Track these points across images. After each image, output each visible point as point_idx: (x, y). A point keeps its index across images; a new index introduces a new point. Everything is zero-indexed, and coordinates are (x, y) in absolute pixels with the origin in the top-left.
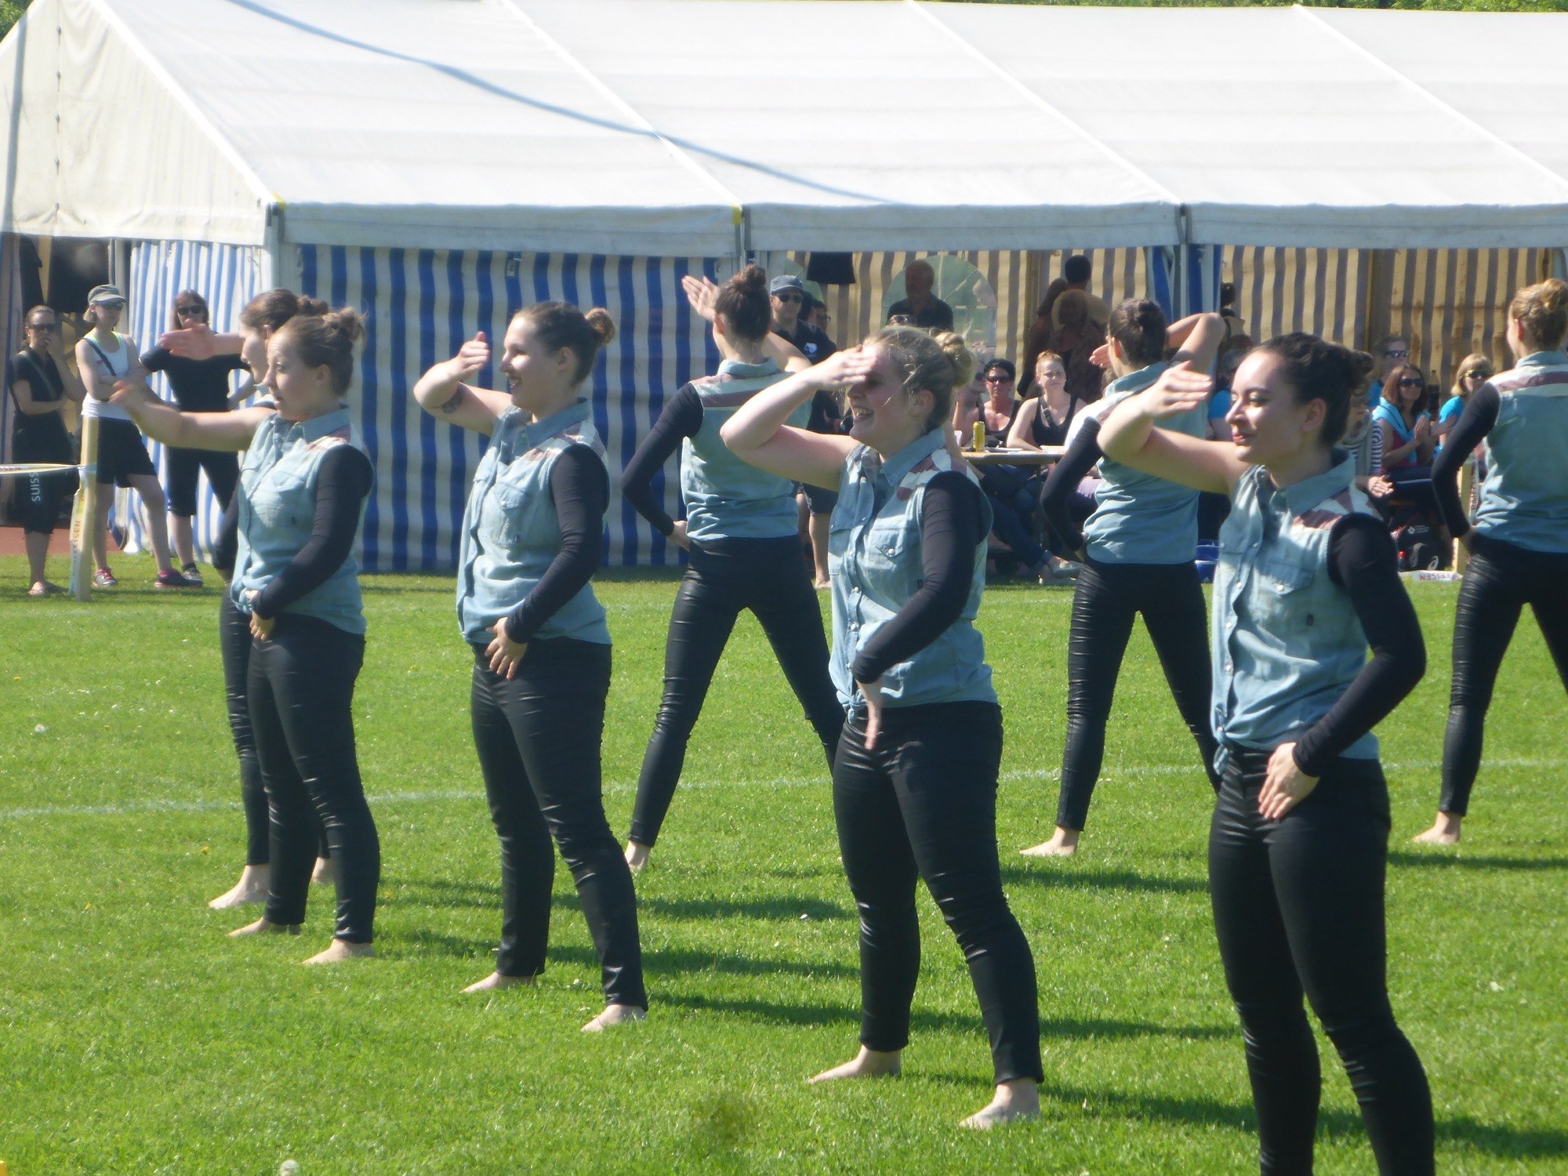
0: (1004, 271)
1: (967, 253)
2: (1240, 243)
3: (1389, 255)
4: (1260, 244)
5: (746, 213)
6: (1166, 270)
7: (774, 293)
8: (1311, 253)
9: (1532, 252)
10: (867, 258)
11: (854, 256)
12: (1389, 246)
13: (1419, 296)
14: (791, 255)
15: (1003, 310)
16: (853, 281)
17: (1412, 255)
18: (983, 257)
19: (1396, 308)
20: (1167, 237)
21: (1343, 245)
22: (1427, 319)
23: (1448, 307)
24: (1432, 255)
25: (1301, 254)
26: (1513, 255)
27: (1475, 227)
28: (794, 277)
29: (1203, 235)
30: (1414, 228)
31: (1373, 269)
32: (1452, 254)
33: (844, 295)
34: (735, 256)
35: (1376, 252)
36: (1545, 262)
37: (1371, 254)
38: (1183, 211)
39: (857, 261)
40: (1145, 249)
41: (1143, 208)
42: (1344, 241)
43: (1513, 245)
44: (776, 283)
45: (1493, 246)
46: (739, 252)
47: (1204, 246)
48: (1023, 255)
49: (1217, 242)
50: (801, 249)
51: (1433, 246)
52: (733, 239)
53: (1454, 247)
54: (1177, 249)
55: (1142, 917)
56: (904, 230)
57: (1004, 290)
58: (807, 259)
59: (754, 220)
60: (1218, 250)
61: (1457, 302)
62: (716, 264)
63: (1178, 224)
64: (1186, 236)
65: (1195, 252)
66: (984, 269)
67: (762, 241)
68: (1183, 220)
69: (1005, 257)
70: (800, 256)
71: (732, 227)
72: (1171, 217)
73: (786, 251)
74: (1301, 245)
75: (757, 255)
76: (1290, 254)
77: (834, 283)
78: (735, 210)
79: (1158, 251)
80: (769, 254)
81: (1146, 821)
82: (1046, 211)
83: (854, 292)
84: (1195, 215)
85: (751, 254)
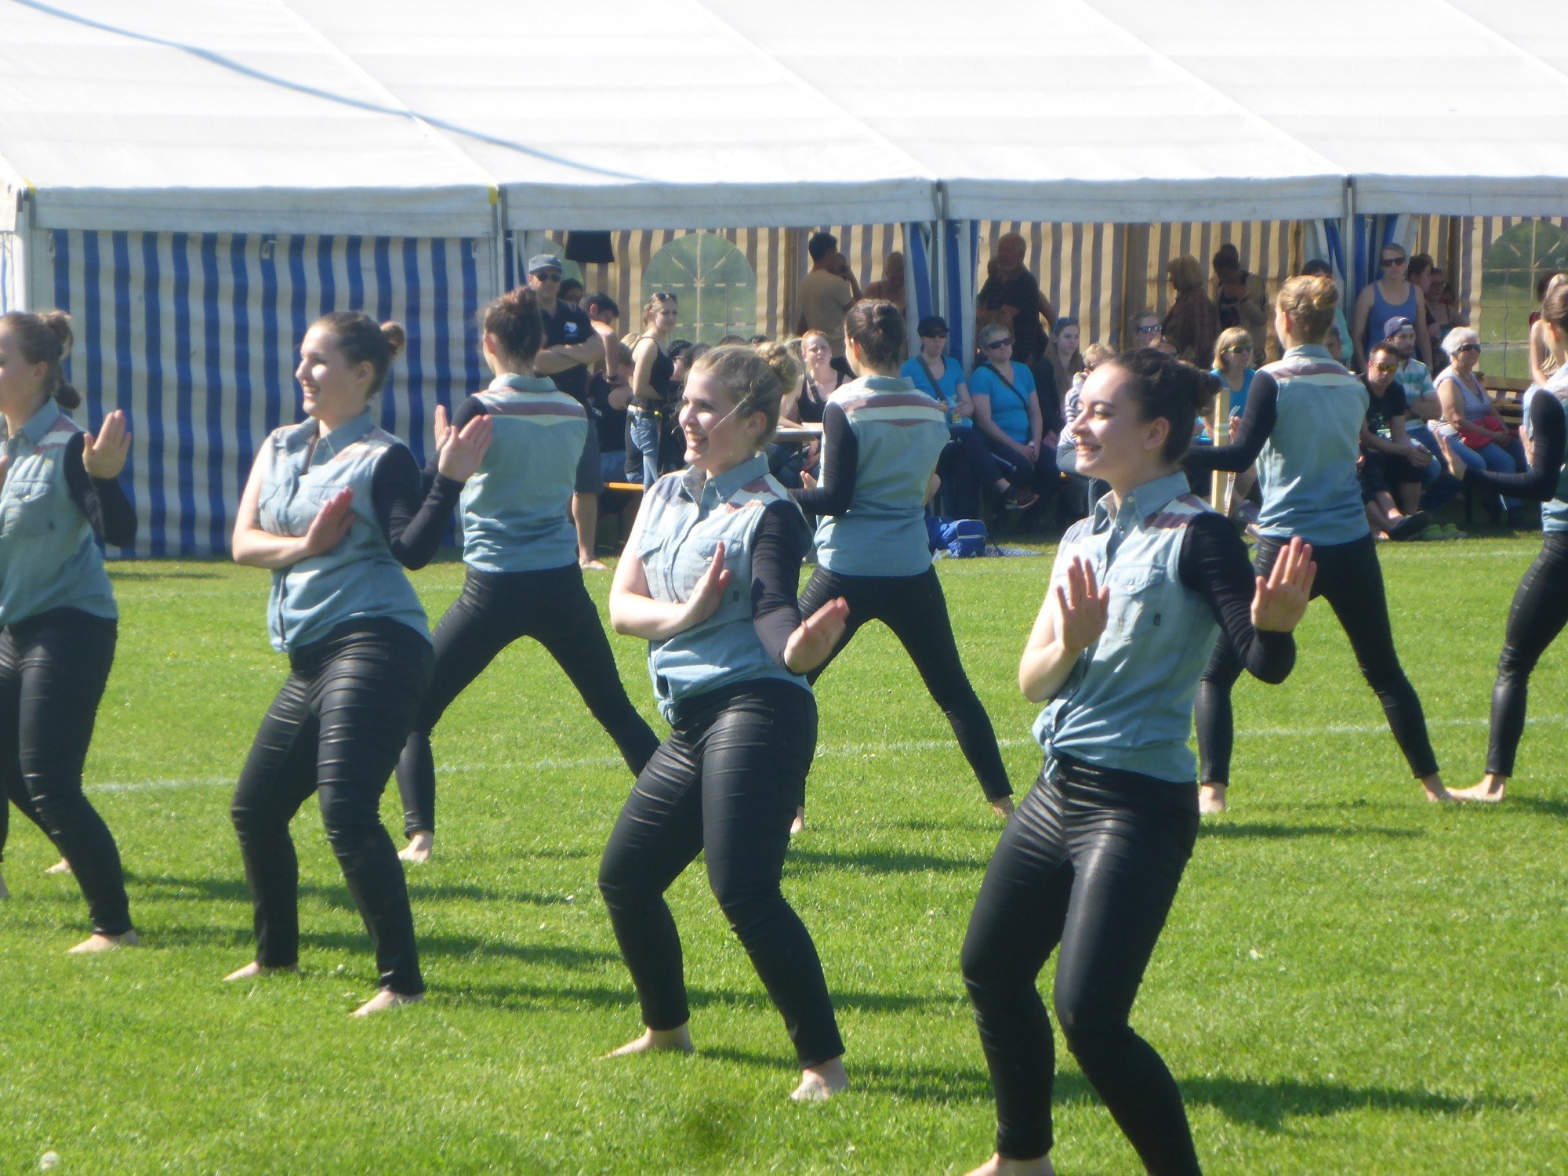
0: (763, 248)
1: (725, 231)
2: (996, 218)
3: (1144, 228)
4: (1017, 219)
5: (503, 192)
6: (924, 244)
7: (532, 273)
8: (1067, 228)
9: (1284, 225)
10: (625, 237)
11: (612, 235)
12: (1144, 219)
14: (549, 235)
15: (762, 287)
16: (611, 259)
17: (1166, 229)
18: (742, 234)
19: (1152, 281)
20: (924, 213)
21: (1098, 220)
24: (1186, 228)
25: (1057, 228)
26: (1265, 228)
27: (1227, 201)
28: (552, 256)
29: (961, 211)
30: (1168, 202)
31: (1128, 244)
32: (1206, 227)
33: (603, 274)
34: (492, 235)
35: (1131, 226)
36: (1297, 233)
37: (1126, 228)
38: (939, 187)
39: (615, 240)
40: (903, 225)
41: (900, 184)
42: (1098, 215)
43: (1265, 217)
44: (534, 262)
45: (1246, 218)
46: (496, 232)
47: (960, 221)
48: (782, 232)
49: (974, 217)
50: (559, 227)
51: (1187, 219)
52: (490, 219)
53: (1207, 220)
54: (934, 225)
55: (907, 891)
56: (661, 208)
57: (763, 268)
58: (565, 238)
59: (511, 200)
60: (974, 226)
62: (473, 244)
63: (934, 200)
64: (943, 212)
65: (952, 227)
66: (742, 247)
67: (519, 220)
68: (940, 195)
69: (763, 234)
70: (558, 235)
71: (489, 207)
72: (928, 193)
73: (543, 231)
74: (1057, 219)
75: (515, 234)
76: (1046, 228)
77: (592, 261)
78: (491, 190)
79: (916, 227)
80: (526, 233)
81: (911, 796)
82: (803, 188)
83: (613, 271)
84: (950, 191)
85: (508, 234)
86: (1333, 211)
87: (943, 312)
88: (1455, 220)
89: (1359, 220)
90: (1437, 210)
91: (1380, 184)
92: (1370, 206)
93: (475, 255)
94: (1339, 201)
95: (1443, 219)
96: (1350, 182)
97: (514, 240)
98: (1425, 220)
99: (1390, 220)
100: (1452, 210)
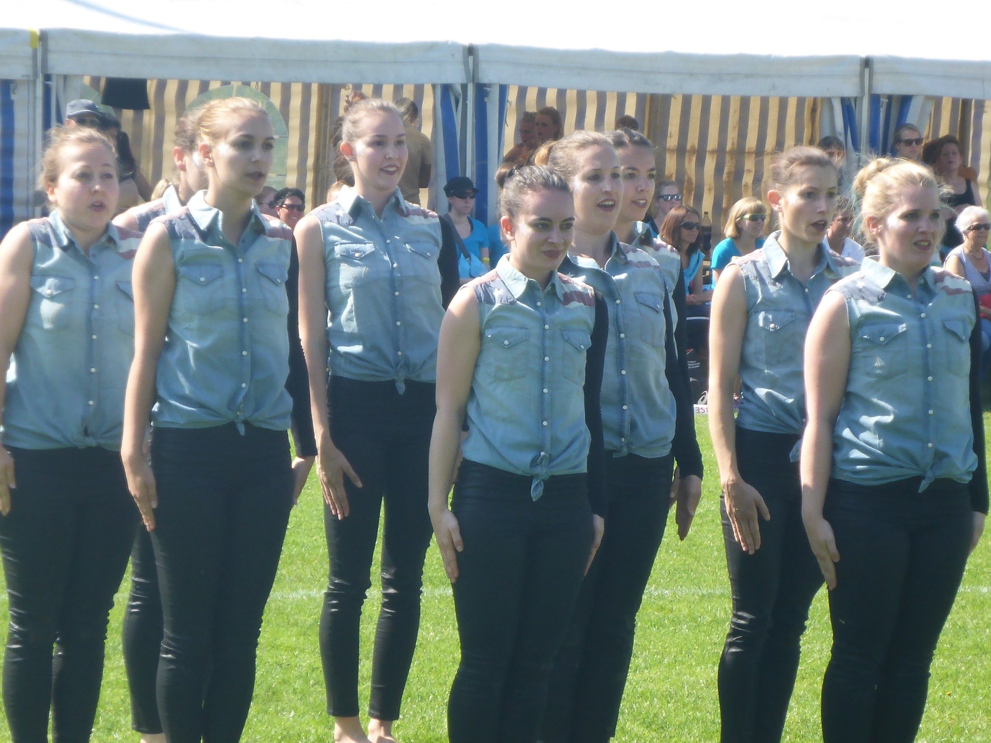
0: (296, 102)
1: (260, 84)
2: (524, 84)
3: (666, 100)
4: (543, 85)
5: (44, 37)
6: (454, 108)
7: (70, 117)
8: (591, 96)
9: (801, 101)
10: (162, 86)
11: (149, 83)
12: (667, 91)
13: (693, 140)
14: (87, 80)
15: (294, 140)
16: (147, 106)
17: (687, 101)
18: (276, 88)
19: (671, 151)
20: (455, 76)
21: (622, 89)
22: (700, 163)
23: (720, 151)
24: (706, 101)
25: (581, 96)
26: (783, 104)
27: (748, 76)
28: (90, 102)
29: (490, 75)
30: (692, 75)
31: (650, 113)
32: (726, 100)
33: (138, 120)
34: (31, 78)
35: (654, 97)
36: (814, 110)
37: (648, 97)
38: (471, 51)
39: (151, 88)
40: (434, 86)
41: (433, 47)
42: (622, 85)
43: (784, 94)
44: (73, 106)
45: (765, 94)
46: (36, 75)
47: (489, 85)
48: (315, 88)
49: (503, 82)
50: (96, 74)
51: (707, 93)
52: (29, 62)
53: (727, 93)
54: (464, 87)
56: (199, 59)
57: (295, 121)
58: (103, 83)
59: (52, 45)
60: (503, 89)
61: (729, 147)
62: (12, 86)
63: (466, 63)
64: (473, 75)
65: (482, 90)
66: (276, 100)
67: (59, 65)
68: (471, 59)
69: (297, 89)
70: (95, 81)
71: (29, 50)
72: (459, 56)
73: (82, 76)
74: (583, 88)
75: (54, 78)
76: (571, 95)
77: (128, 107)
78: (32, 34)
79: (446, 89)
80: (66, 78)
82: (338, 46)
83: (149, 118)
84: (481, 56)
85: (47, 77)
86: (850, 90)
87: (470, 172)
88: (966, 103)
89: (875, 99)
90: (949, 92)
91: (896, 65)
92: (886, 86)
93: (14, 97)
94: (856, 80)
95: (955, 101)
96: (867, 63)
97: (53, 84)
98: (938, 101)
99: (905, 100)
100: (964, 93)
